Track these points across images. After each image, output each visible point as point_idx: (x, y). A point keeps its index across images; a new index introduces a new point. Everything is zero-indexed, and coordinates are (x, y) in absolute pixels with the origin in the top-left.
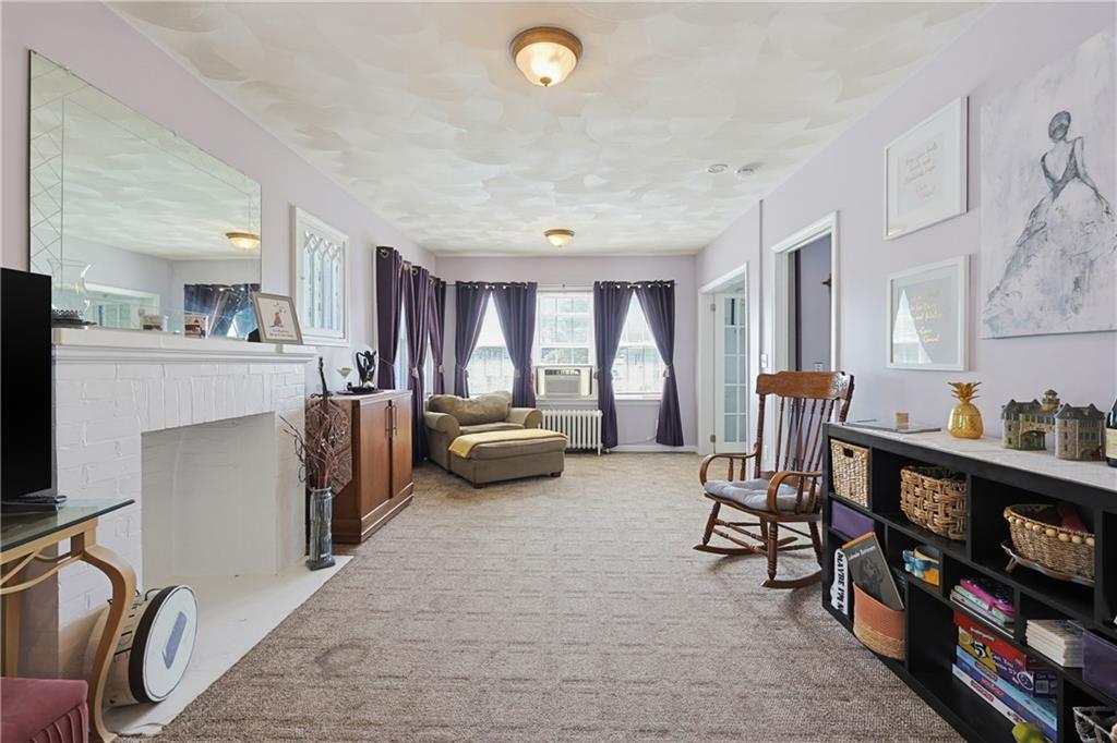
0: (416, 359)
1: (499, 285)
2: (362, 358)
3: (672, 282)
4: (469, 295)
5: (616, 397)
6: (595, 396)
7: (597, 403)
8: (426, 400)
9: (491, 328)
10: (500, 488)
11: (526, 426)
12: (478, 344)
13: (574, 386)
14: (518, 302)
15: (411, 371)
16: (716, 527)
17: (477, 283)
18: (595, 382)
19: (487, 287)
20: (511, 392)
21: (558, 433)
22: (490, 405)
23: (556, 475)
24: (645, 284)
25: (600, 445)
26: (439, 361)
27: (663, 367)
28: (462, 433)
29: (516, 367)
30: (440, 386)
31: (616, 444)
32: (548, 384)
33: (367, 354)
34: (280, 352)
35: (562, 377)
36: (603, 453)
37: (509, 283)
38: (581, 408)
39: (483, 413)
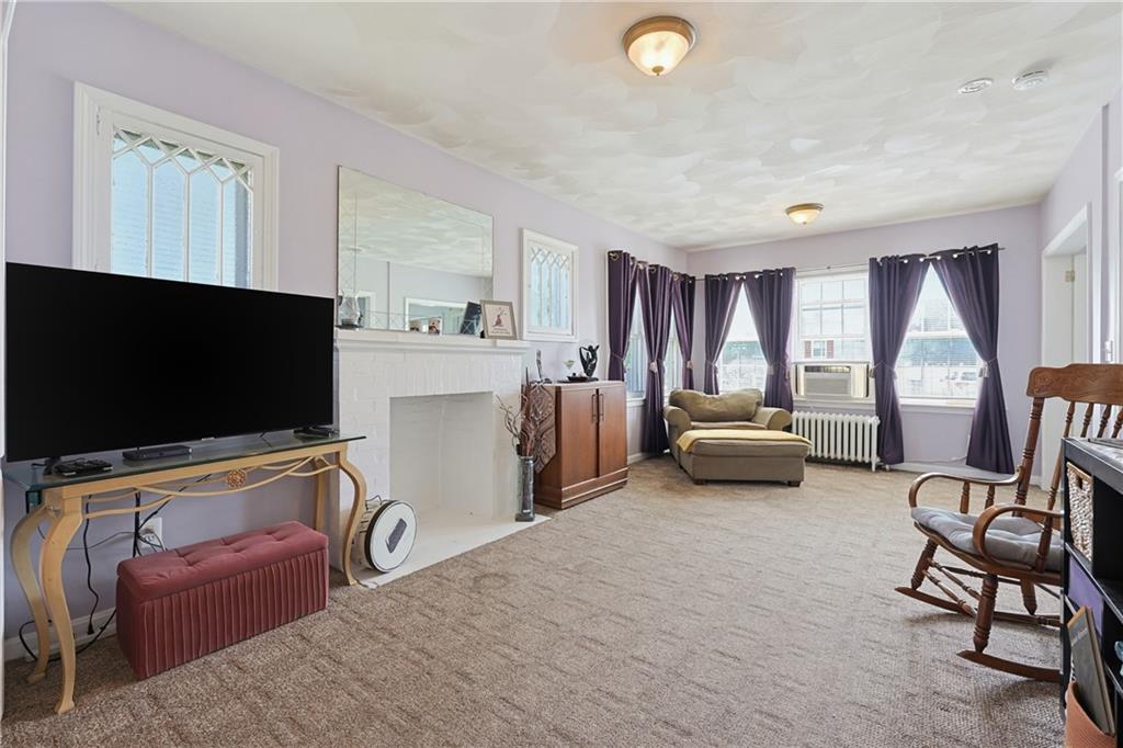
0: (656, 351)
1: (750, 275)
2: (584, 352)
3: (994, 247)
4: (719, 288)
5: (901, 401)
6: (872, 399)
7: (874, 408)
8: (667, 394)
9: (743, 323)
10: (717, 487)
11: (769, 428)
12: (729, 339)
13: (843, 385)
14: (772, 292)
15: (649, 365)
16: (931, 570)
17: (727, 275)
18: (872, 381)
19: (738, 278)
20: (763, 390)
21: (800, 437)
22: (734, 402)
23: (796, 484)
24: (947, 255)
25: (875, 460)
26: (687, 355)
27: (980, 363)
28: (694, 428)
29: (770, 363)
30: (689, 382)
31: (901, 460)
32: (809, 382)
33: (590, 348)
34: (495, 346)
35: (826, 375)
36: (879, 468)
37: (761, 270)
38: (851, 412)
39: (725, 410)
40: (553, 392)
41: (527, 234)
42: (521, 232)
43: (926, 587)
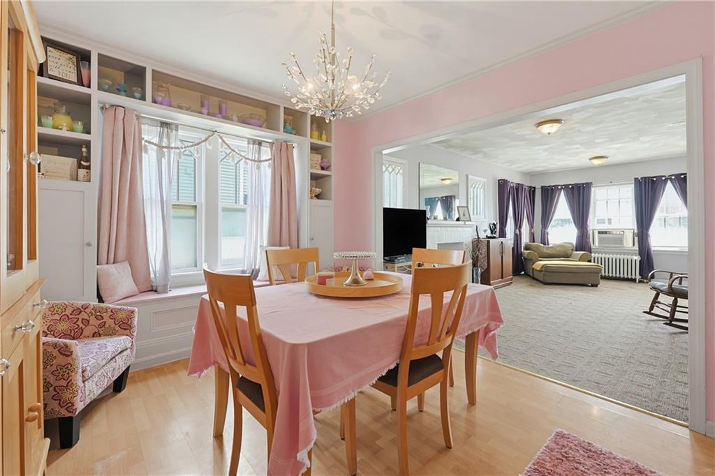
0: (518, 225)
1: (567, 186)
2: (492, 226)
4: (549, 194)
5: (653, 249)
6: (636, 247)
7: (638, 252)
8: (523, 245)
9: (562, 208)
11: (580, 260)
12: (554, 218)
13: (620, 240)
14: (580, 196)
15: (515, 231)
16: (656, 304)
17: (554, 186)
18: (636, 238)
19: (560, 187)
20: (574, 243)
21: (596, 264)
22: (558, 249)
23: (596, 286)
24: (677, 176)
25: (638, 277)
26: (532, 226)
28: (541, 260)
29: (578, 229)
30: (533, 239)
32: (600, 240)
33: (494, 224)
34: (465, 224)
35: (610, 236)
36: (640, 282)
37: (573, 183)
38: (624, 254)
39: (555, 252)
40: (486, 242)
41: (470, 177)
42: (467, 176)
43: (656, 311)
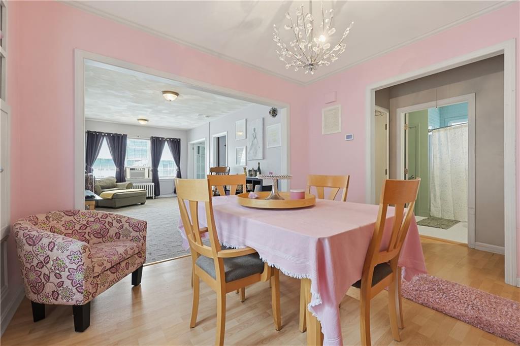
1: (109, 134)
3: (180, 139)
5: (159, 178)
6: (151, 178)
7: (152, 180)
11: (127, 189)
12: (99, 157)
13: (143, 174)
14: (118, 143)
17: (98, 132)
18: (151, 173)
19: (103, 134)
22: (108, 182)
23: (144, 203)
24: (170, 139)
25: (154, 195)
27: (176, 167)
29: (117, 167)
31: (159, 195)
32: (131, 175)
35: (136, 171)
36: (155, 198)
37: (114, 133)
38: (146, 182)
